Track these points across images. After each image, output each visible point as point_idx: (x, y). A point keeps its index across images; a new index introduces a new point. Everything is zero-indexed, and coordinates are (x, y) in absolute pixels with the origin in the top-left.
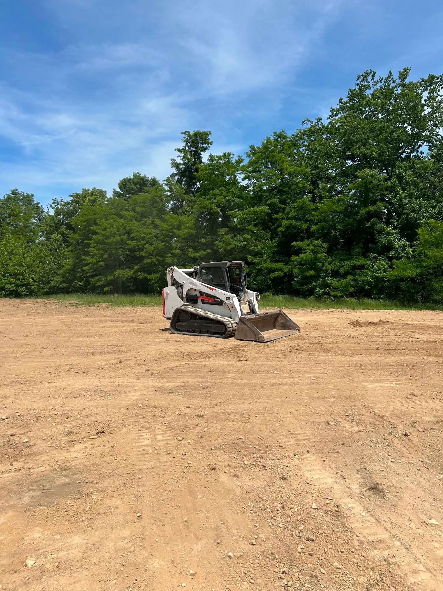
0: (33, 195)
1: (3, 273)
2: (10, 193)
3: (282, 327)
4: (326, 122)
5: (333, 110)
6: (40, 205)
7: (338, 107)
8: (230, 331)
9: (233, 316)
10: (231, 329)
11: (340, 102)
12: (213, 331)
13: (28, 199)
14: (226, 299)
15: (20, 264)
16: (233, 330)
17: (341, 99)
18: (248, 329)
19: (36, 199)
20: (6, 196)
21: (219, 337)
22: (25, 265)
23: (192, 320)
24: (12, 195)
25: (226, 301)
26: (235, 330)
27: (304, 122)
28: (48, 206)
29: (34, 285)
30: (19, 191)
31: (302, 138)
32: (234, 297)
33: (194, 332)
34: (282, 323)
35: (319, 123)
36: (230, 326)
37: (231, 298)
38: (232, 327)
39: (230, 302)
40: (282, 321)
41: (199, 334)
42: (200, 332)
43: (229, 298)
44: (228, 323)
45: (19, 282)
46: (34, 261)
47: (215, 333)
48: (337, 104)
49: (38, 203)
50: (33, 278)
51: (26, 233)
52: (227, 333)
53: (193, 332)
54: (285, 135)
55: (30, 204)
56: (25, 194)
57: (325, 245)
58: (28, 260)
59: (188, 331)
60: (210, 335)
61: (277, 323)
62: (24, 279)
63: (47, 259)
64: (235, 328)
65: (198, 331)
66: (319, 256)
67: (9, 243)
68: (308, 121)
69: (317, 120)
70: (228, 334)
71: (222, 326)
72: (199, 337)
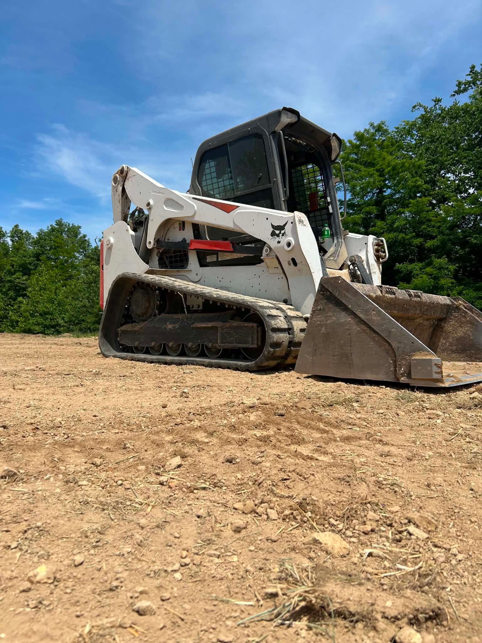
0: (79, 227)
1: (31, 312)
2: (54, 224)
3: (457, 351)
4: (447, 103)
5: (459, 84)
6: (86, 239)
7: (469, 79)
8: (277, 345)
9: (294, 295)
10: (284, 337)
11: (471, 72)
12: (220, 345)
13: (74, 231)
14: (273, 234)
15: (51, 301)
16: (291, 343)
17: (473, 67)
18: (356, 328)
19: (83, 231)
20: (50, 228)
21: (237, 369)
22: (56, 303)
23: (163, 315)
24: (56, 227)
25: (272, 242)
26: (299, 344)
27: (414, 107)
28: (97, 240)
29: (63, 327)
30: (64, 221)
31: (409, 133)
32: (301, 221)
33: (165, 353)
34: (459, 339)
35: (437, 106)
36: (281, 323)
37: (288, 228)
38: (289, 330)
39: (284, 240)
40: (460, 333)
41: (177, 358)
42: (183, 354)
43: (281, 228)
44: (274, 312)
45: (47, 323)
46: (67, 298)
47: (228, 354)
48: (467, 75)
49: (85, 236)
50: (63, 318)
51: (67, 268)
52: (268, 350)
53: (162, 354)
54: (385, 128)
55: (76, 236)
56: (71, 226)
57: (452, 267)
58: (60, 297)
59: (147, 352)
60: (207, 360)
61: (442, 341)
62: (53, 319)
63: (80, 295)
64: (299, 336)
65: (175, 351)
66: (442, 281)
67: (41, 277)
68: (421, 106)
69: (435, 102)
70: (273, 357)
71: (251, 324)
72: (174, 368)
